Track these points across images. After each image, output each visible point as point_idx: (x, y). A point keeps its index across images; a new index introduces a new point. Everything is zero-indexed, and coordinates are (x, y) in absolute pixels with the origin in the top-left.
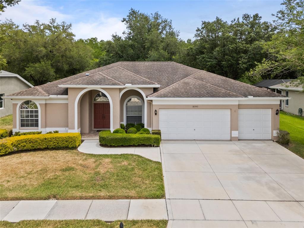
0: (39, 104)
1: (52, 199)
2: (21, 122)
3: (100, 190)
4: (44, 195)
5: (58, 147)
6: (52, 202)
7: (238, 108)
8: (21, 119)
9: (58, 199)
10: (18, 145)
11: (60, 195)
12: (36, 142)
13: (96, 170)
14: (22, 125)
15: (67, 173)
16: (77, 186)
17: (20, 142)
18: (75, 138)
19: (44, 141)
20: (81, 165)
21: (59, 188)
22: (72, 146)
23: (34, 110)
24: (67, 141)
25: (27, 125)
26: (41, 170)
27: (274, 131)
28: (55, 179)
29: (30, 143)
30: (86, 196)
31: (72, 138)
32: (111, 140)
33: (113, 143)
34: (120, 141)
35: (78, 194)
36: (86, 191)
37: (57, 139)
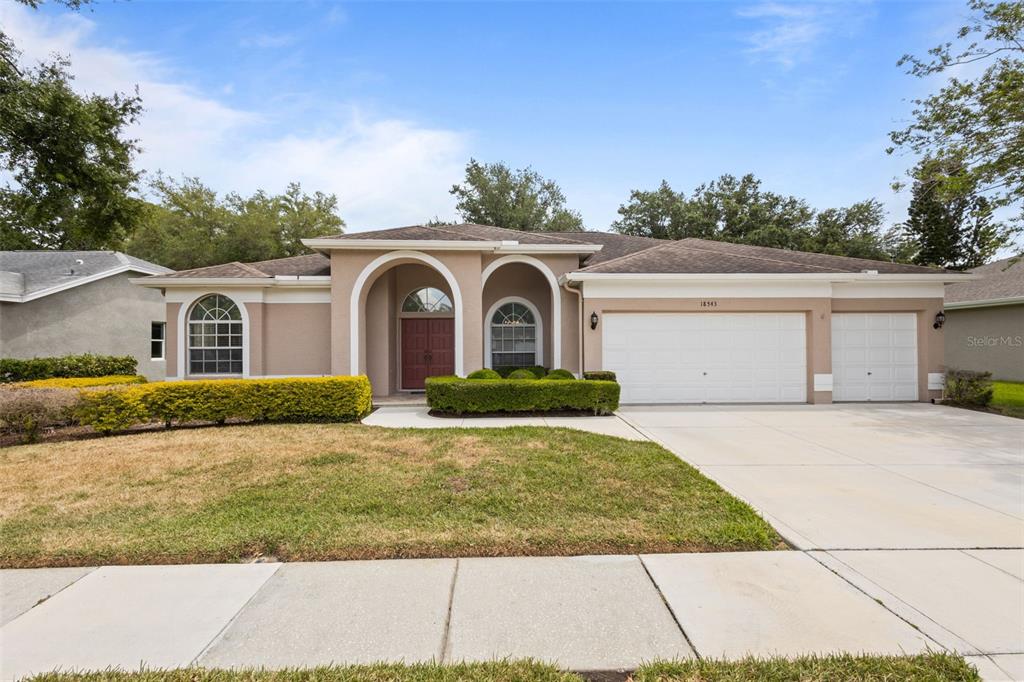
0: (245, 303)
1: (257, 559)
2: (193, 357)
3: (480, 521)
4: (220, 540)
5: (299, 416)
6: (259, 572)
7: (833, 312)
8: (192, 351)
9: (285, 558)
10: (167, 405)
11: (299, 538)
12: (227, 397)
13: (440, 460)
14: (195, 368)
15: (329, 470)
16: (376, 507)
17: (173, 394)
18: (352, 387)
19: (253, 395)
20: (380, 449)
21: (294, 514)
22: (342, 412)
23: (230, 322)
24: (326, 397)
25: (211, 368)
26: (229, 464)
27: (930, 375)
28: (280, 485)
29: (207, 398)
30: (421, 544)
31: (344, 386)
32: (466, 394)
33: (473, 404)
34: (494, 396)
35: (385, 533)
36: (420, 524)
37: (295, 390)
